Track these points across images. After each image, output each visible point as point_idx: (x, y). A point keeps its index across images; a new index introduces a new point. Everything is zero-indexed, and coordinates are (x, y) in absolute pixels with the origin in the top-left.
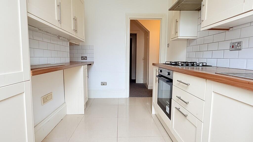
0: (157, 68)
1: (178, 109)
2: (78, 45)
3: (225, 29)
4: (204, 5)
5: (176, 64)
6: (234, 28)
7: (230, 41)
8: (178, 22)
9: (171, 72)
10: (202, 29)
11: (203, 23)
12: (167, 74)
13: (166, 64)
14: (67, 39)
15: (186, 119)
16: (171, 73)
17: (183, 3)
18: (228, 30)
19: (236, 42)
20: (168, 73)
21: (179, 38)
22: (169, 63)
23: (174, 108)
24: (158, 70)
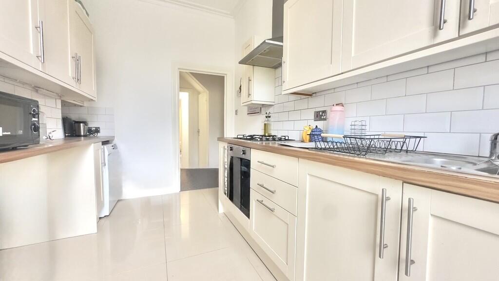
0: (226, 145)
1: (261, 202)
2: (81, 106)
3: (308, 94)
4: (284, 62)
5: (252, 138)
6: (317, 94)
7: (314, 110)
8: (251, 80)
9: (247, 150)
10: (283, 93)
11: (284, 85)
12: (242, 153)
13: (237, 138)
14: (57, 94)
15: (273, 214)
16: (247, 152)
17: (257, 55)
18: (311, 95)
19: (320, 111)
20: (243, 151)
21: (253, 102)
22: (242, 137)
23: (254, 201)
24: (226, 147)
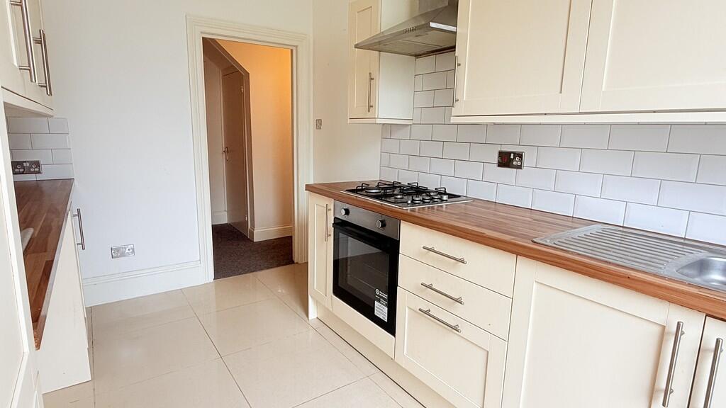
1: (427, 313)
4: (460, 65)
7: (499, 148)
8: (373, 79)
11: (457, 106)
15: (459, 336)
17: (400, 41)
19: (511, 152)
